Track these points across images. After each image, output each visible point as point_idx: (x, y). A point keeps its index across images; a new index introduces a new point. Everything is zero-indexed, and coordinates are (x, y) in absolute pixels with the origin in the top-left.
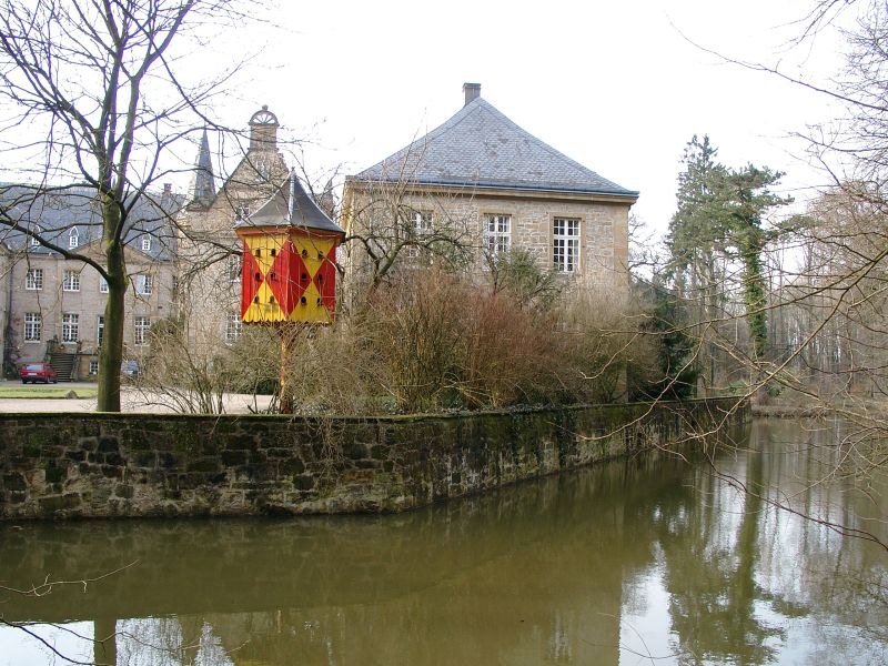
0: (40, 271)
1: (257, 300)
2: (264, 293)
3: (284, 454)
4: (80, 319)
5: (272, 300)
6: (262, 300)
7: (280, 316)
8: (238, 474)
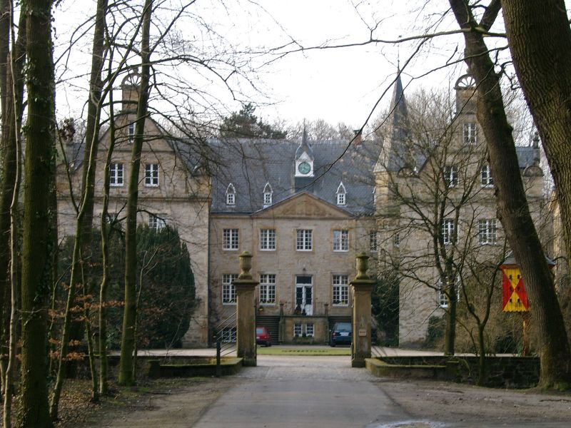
0: (236, 231)
1: (511, 301)
2: (515, 297)
3: (530, 374)
4: (277, 279)
5: (519, 300)
6: (513, 301)
7: (523, 309)
8: (510, 382)
